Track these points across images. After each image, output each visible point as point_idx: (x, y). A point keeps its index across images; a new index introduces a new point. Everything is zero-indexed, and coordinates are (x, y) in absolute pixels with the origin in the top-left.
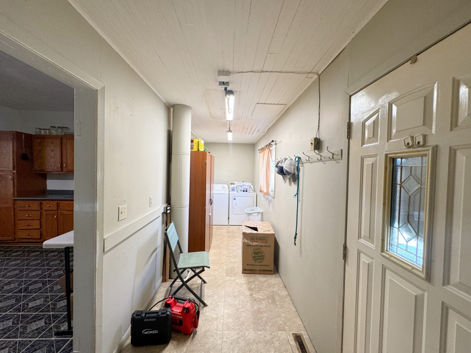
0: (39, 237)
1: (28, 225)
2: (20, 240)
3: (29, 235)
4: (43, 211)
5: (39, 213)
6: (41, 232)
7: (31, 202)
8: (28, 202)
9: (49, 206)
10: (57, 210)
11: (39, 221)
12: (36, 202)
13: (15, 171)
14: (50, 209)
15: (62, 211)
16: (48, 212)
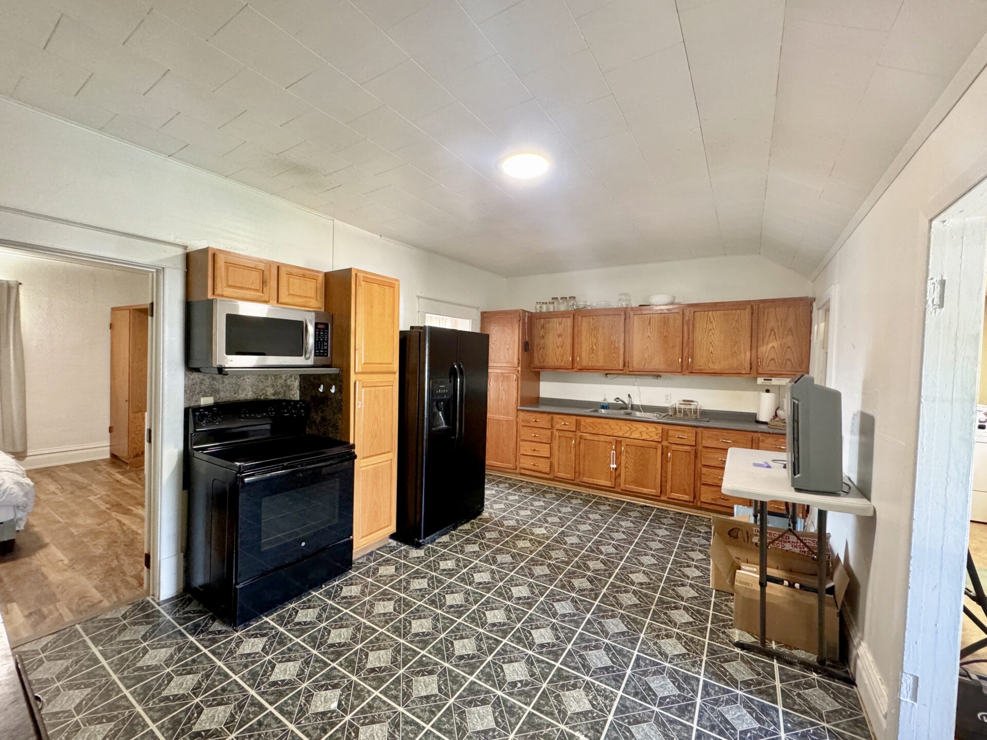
0: (548, 470)
1: (535, 450)
2: (523, 471)
3: (534, 465)
4: (555, 431)
5: (548, 432)
6: (551, 464)
7: (539, 415)
8: (535, 415)
9: (565, 424)
10: (575, 432)
11: (549, 445)
12: (545, 416)
13: (519, 369)
14: (565, 428)
15: (582, 434)
16: (562, 434)
